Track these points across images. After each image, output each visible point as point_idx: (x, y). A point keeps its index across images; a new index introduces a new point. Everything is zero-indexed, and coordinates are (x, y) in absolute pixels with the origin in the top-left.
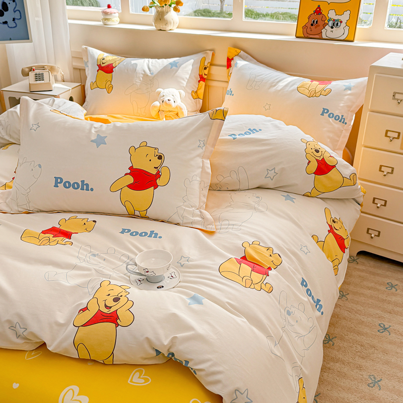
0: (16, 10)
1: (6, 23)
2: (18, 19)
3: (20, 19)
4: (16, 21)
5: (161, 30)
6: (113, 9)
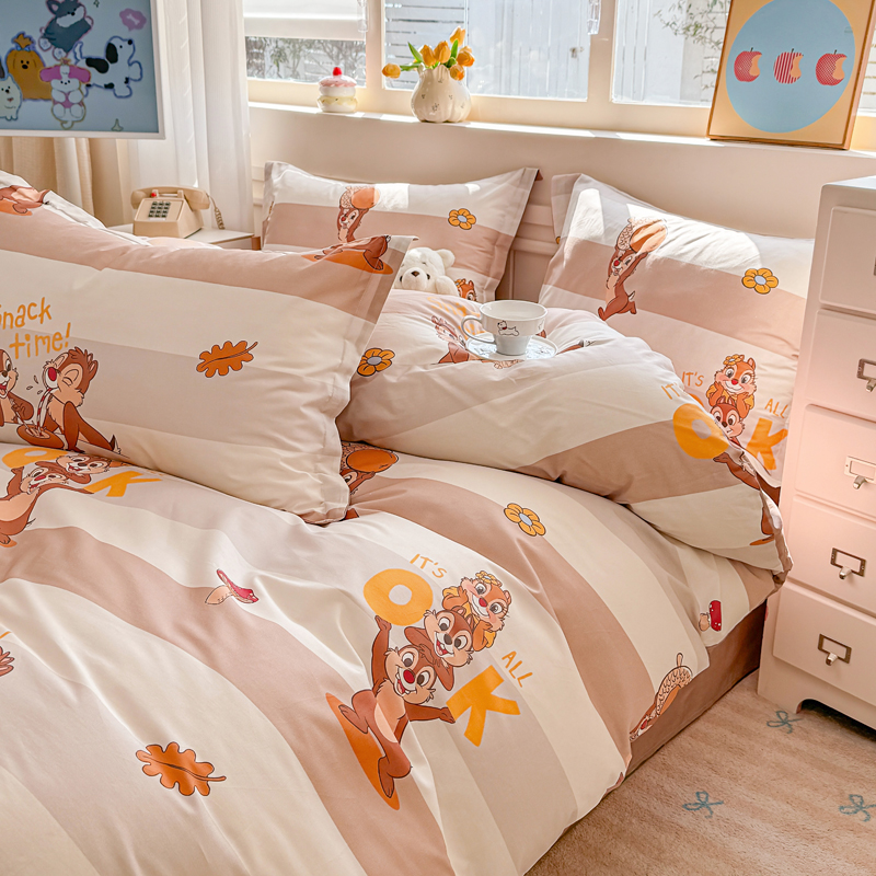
0: (133, 59)
1: (110, 86)
2: (135, 80)
3: (140, 80)
4: (132, 84)
6: (343, 77)
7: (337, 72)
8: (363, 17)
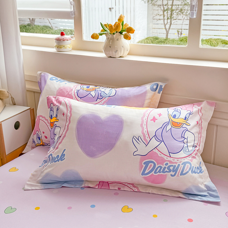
5: (111, 57)
6: (66, 37)
7: (62, 34)
8: (72, 10)
